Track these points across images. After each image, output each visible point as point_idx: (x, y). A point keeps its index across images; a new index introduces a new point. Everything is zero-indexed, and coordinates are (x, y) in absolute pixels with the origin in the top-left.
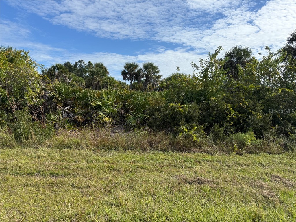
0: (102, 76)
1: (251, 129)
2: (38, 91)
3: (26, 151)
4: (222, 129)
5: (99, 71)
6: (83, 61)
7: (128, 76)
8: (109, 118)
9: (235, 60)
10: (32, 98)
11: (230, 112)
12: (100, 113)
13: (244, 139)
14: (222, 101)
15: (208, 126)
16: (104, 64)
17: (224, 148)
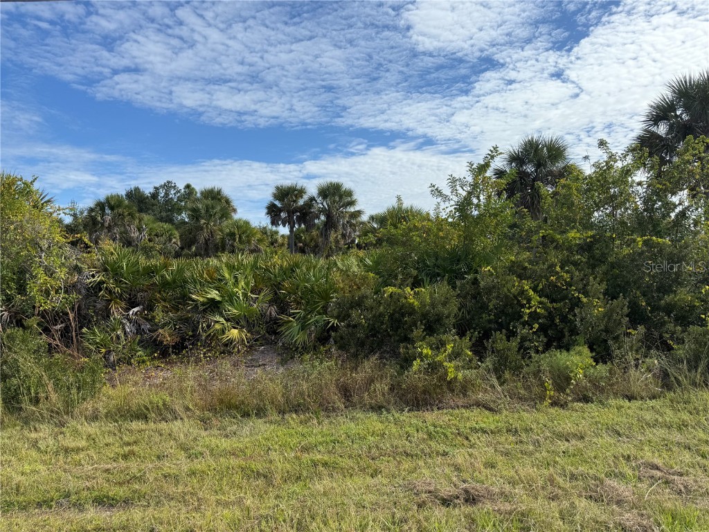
0: (220, 218)
1: (580, 339)
2: (62, 274)
3: (33, 435)
4: (514, 344)
5: (213, 208)
6: (173, 185)
7: (283, 215)
8: (241, 331)
9: (530, 168)
10: (47, 293)
11: (529, 301)
12: (218, 318)
13: (567, 367)
14: (509, 275)
15: (481, 335)
16: (222, 190)
17: (522, 392)
